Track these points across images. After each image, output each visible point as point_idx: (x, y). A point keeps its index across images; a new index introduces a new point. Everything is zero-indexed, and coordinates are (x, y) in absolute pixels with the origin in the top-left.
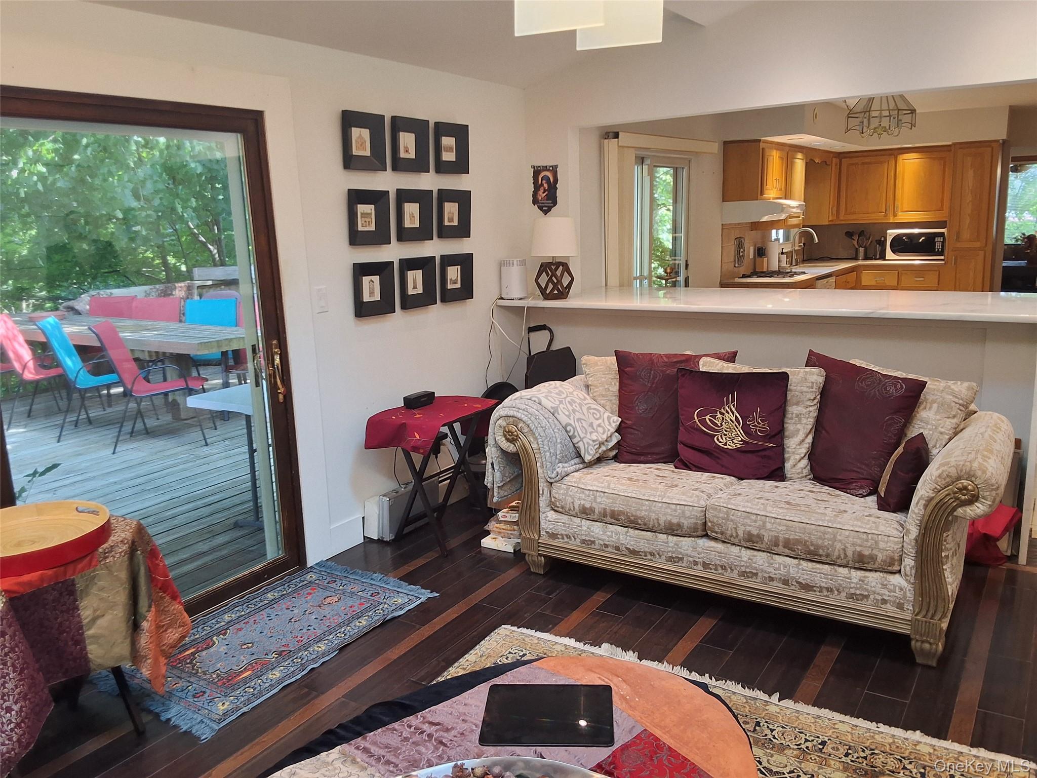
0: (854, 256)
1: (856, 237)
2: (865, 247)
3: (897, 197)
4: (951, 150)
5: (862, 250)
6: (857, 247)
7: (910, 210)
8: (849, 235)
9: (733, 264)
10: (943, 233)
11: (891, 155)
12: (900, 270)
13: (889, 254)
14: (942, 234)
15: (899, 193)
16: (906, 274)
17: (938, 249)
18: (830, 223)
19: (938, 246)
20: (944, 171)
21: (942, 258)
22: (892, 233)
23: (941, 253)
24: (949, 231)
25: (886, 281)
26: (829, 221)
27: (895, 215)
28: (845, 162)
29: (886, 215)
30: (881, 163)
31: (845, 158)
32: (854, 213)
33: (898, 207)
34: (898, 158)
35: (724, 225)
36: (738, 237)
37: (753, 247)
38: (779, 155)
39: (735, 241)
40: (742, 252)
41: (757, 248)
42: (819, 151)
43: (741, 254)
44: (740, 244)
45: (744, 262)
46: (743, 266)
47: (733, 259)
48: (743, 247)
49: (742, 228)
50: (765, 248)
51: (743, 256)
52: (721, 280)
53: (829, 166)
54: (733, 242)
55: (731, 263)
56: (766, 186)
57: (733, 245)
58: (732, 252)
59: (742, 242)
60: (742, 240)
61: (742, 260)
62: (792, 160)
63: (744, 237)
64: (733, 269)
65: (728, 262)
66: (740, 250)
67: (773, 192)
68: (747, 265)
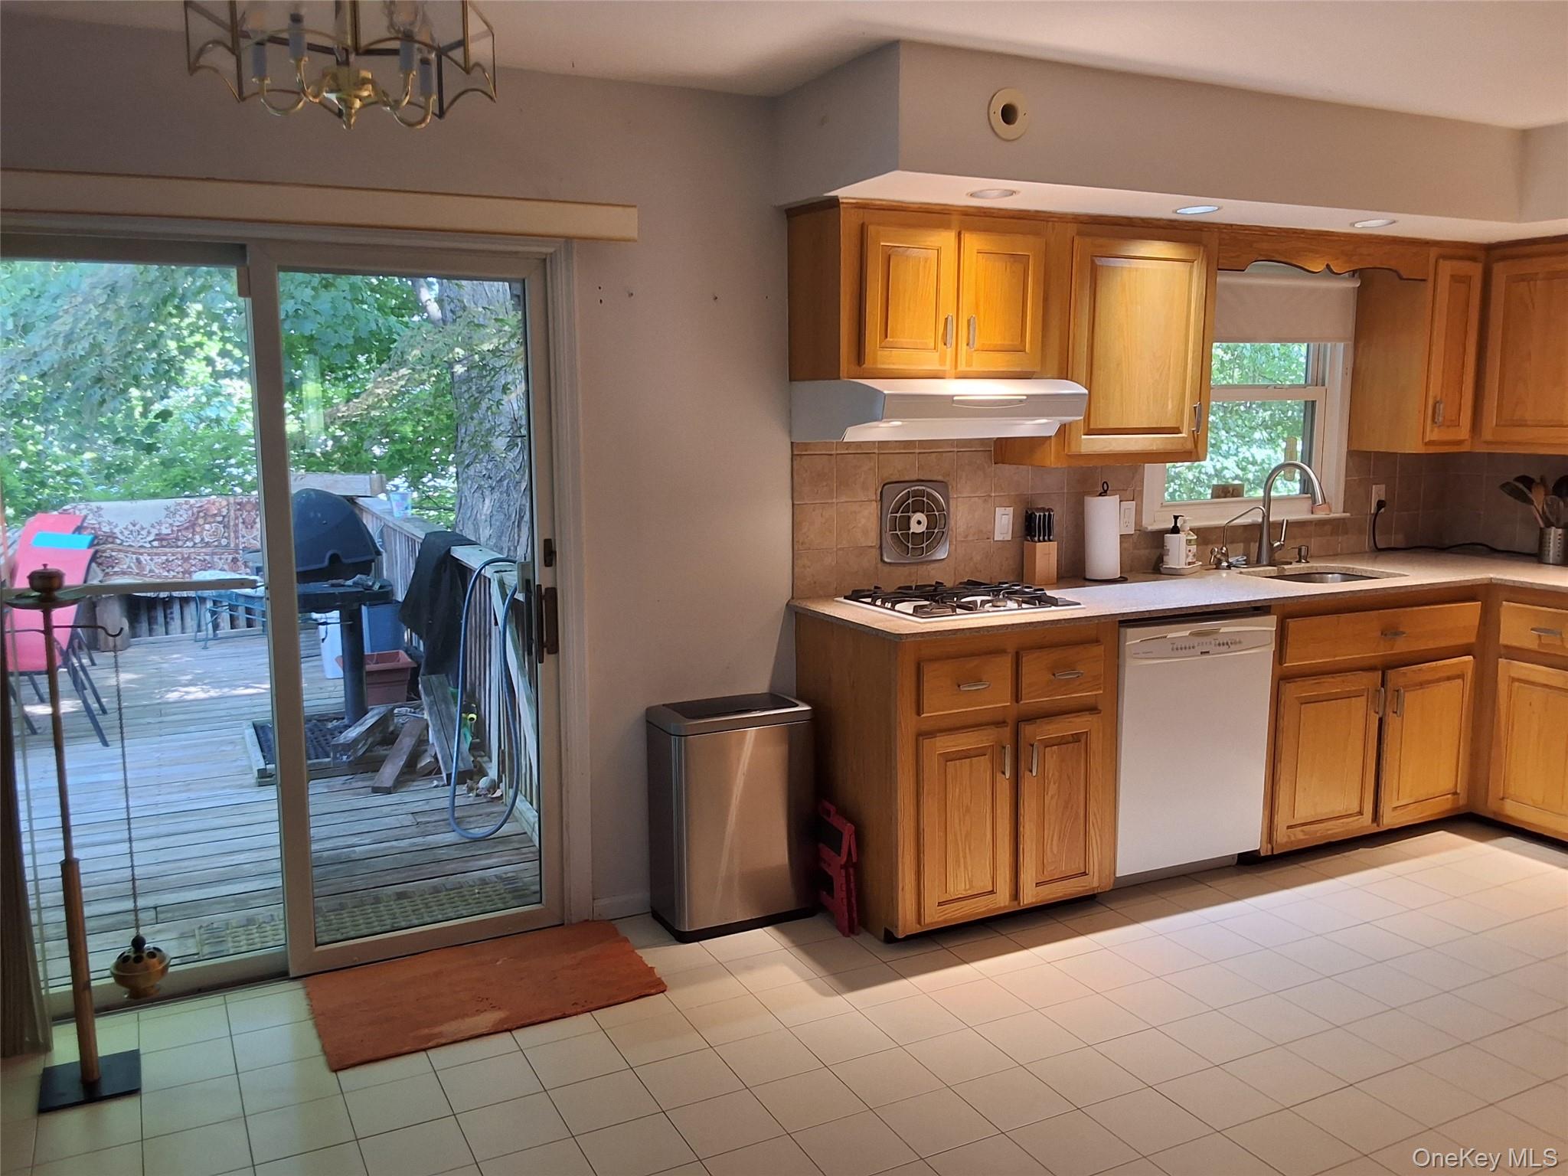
1: (1539, 496)
5: (1556, 535)
6: (1541, 525)
8: (1523, 484)
9: (875, 552)
26: (1425, 444)
28: (1502, 270)
32: (1522, 423)
35: (806, 446)
36: (907, 478)
37: (1012, 509)
38: (987, 248)
39: (881, 492)
40: (918, 523)
41: (1027, 512)
42: (1337, 238)
43: (915, 528)
44: (910, 501)
45: (942, 553)
46: (943, 563)
47: (872, 540)
48: (930, 509)
49: (934, 455)
50: (1050, 515)
51: (928, 535)
52: (793, 598)
53: (1422, 283)
54: (872, 495)
55: (862, 551)
56: (886, 337)
57: (874, 503)
58: (863, 521)
59: (922, 493)
60: (924, 488)
61: (924, 545)
62: (1099, 262)
63: (945, 480)
64: (877, 568)
65: (840, 549)
66: (909, 518)
67: (935, 356)
68: (977, 558)
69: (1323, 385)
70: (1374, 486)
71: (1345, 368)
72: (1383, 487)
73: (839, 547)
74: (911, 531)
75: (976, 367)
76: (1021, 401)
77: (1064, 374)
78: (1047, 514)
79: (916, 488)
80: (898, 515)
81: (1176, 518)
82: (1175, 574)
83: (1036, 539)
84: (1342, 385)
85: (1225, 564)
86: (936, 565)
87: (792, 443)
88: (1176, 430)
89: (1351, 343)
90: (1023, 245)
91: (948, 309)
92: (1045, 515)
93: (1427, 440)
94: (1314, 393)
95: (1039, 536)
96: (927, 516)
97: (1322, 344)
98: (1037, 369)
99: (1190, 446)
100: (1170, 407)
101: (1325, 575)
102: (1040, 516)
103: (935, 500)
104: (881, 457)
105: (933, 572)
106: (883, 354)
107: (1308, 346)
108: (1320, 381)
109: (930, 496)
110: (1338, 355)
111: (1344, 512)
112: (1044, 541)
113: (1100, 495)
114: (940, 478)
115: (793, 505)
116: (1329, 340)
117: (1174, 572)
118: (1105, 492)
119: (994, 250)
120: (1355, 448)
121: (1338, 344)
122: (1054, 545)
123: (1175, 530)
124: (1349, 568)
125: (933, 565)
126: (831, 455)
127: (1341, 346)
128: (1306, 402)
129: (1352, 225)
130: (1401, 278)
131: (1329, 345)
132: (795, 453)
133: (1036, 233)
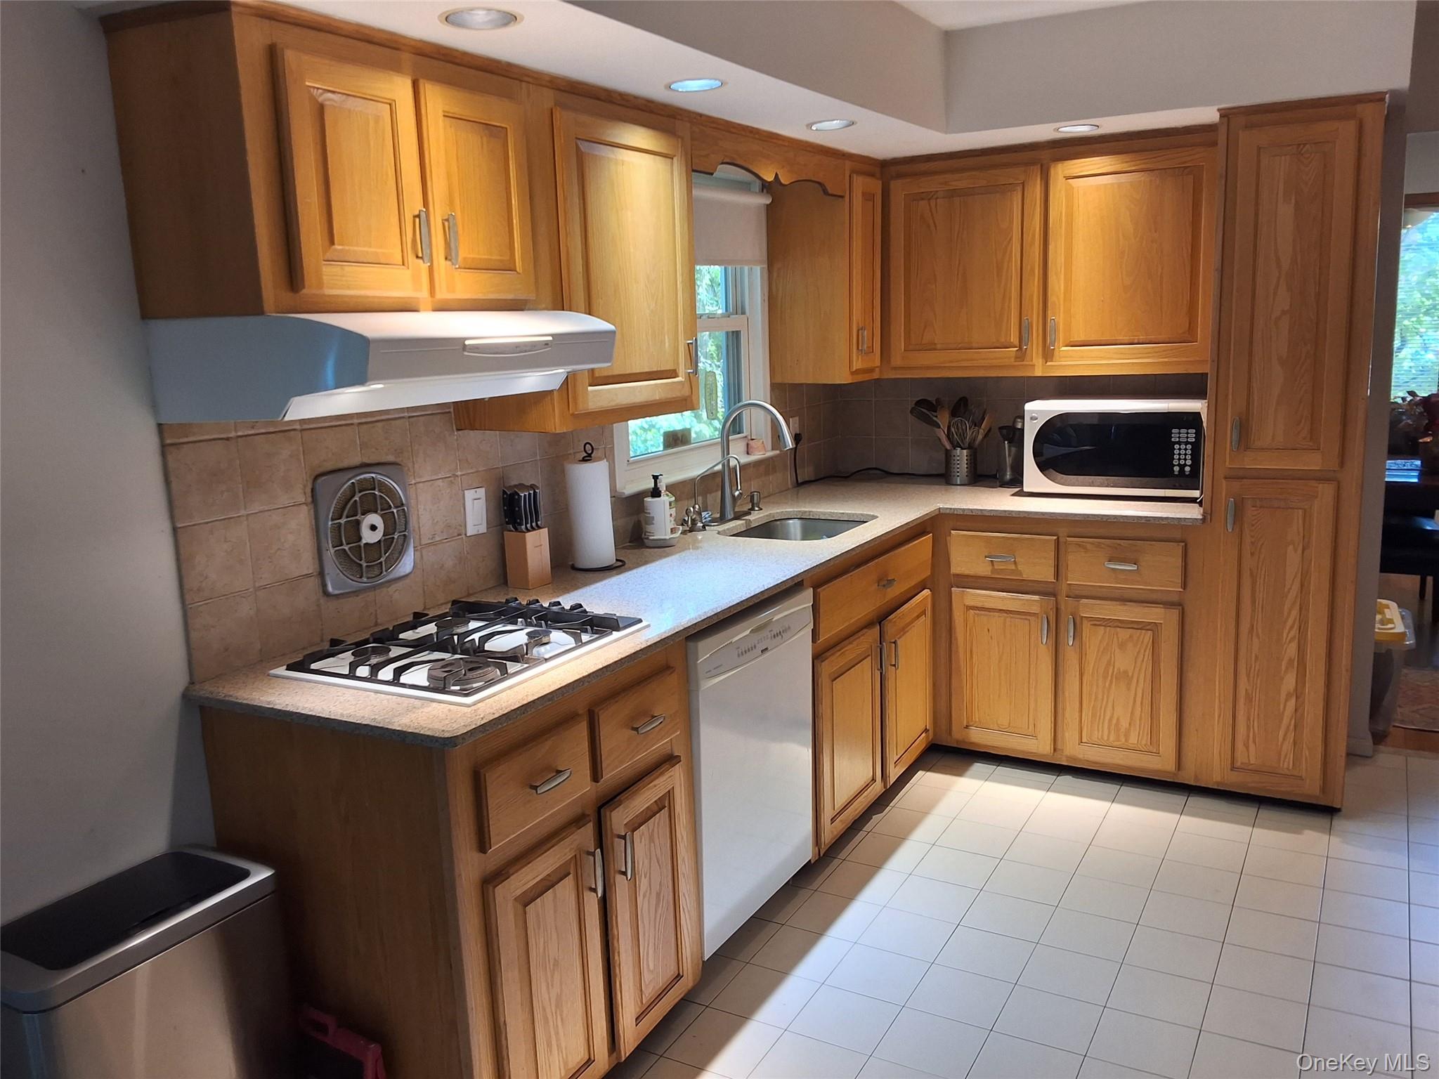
0: (942, 471)
1: (943, 418)
2: (970, 447)
3: (1052, 299)
4: (1215, 144)
5: (962, 456)
6: (948, 446)
7: (1093, 338)
8: (925, 408)
9: (313, 583)
10: (1196, 416)
11: (1032, 163)
12: (1063, 531)
13: (1033, 477)
14: (1192, 420)
15: (1057, 284)
16: (1079, 545)
17: (1182, 467)
18: (859, 378)
19: (1181, 457)
20: (1196, 206)
21: (1196, 494)
22: (1040, 410)
23: (1191, 479)
24: (1214, 410)
25: (1020, 568)
26: (853, 373)
27: (1048, 355)
28: (900, 190)
29: (1022, 355)
30: (1003, 189)
31: (900, 176)
32: (932, 347)
33: (1055, 330)
34: (1052, 171)
35: (185, 428)
36: (345, 464)
37: (483, 490)
38: (456, 110)
39: (313, 490)
40: (372, 529)
41: (504, 492)
42: (780, 142)
43: (369, 537)
44: (356, 498)
45: (407, 564)
46: (407, 581)
47: (307, 564)
48: (386, 506)
49: (380, 425)
50: (535, 492)
51: (387, 542)
52: (192, 683)
53: (840, 199)
54: (300, 495)
55: (294, 583)
56: (332, 242)
57: (305, 507)
58: (291, 538)
59: (372, 484)
60: (373, 475)
61: (382, 559)
62: (584, 146)
63: (398, 460)
64: (318, 606)
65: (260, 588)
66: (358, 523)
67: (404, 275)
68: (449, 564)
69: (743, 313)
70: (791, 419)
71: (763, 294)
72: (797, 418)
73: (257, 585)
74: (364, 541)
75: (462, 293)
76: (546, 344)
77: (560, 303)
78: (532, 492)
79: (362, 477)
80: (343, 521)
81: (656, 478)
82: (664, 547)
83: (523, 527)
84: (762, 312)
85: (700, 525)
86: (399, 585)
87: (160, 426)
88: (672, 374)
89: (766, 266)
90: (499, 111)
91: (414, 204)
92: (530, 494)
93: (854, 369)
94: (736, 323)
95: (526, 523)
96: (382, 516)
97: (738, 267)
98: (532, 297)
99: (686, 392)
100: (667, 345)
101: (784, 522)
102: (525, 495)
103: (390, 492)
104: (305, 433)
105: (396, 596)
106: (330, 274)
107: (725, 268)
108: (739, 311)
109: (381, 484)
110: (755, 278)
111: (773, 449)
112: (533, 529)
113: (584, 460)
114: (391, 458)
115: (175, 530)
116: (748, 262)
117: (659, 544)
118: (589, 455)
119: (466, 113)
120: (779, 380)
121: (754, 267)
122: (544, 532)
123: (656, 493)
124: (806, 512)
125: (393, 587)
126: (228, 439)
127: (758, 268)
128: (727, 333)
129: (809, 126)
130: (825, 192)
131: (746, 268)
132: (168, 441)
133: (509, 95)
